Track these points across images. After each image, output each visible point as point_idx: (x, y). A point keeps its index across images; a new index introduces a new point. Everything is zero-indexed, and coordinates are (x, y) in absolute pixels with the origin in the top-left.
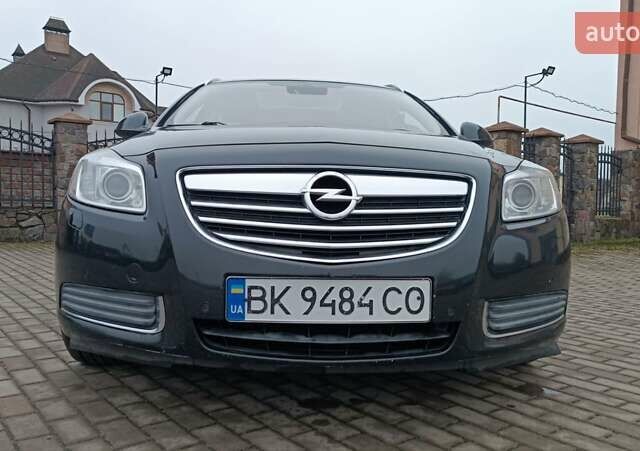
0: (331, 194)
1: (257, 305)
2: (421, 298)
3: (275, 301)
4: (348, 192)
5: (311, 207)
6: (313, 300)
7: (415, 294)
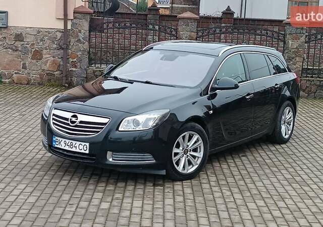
0: (74, 119)
1: (57, 143)
3: (60, 143)
4: (77, 119)
5: (69, 122)
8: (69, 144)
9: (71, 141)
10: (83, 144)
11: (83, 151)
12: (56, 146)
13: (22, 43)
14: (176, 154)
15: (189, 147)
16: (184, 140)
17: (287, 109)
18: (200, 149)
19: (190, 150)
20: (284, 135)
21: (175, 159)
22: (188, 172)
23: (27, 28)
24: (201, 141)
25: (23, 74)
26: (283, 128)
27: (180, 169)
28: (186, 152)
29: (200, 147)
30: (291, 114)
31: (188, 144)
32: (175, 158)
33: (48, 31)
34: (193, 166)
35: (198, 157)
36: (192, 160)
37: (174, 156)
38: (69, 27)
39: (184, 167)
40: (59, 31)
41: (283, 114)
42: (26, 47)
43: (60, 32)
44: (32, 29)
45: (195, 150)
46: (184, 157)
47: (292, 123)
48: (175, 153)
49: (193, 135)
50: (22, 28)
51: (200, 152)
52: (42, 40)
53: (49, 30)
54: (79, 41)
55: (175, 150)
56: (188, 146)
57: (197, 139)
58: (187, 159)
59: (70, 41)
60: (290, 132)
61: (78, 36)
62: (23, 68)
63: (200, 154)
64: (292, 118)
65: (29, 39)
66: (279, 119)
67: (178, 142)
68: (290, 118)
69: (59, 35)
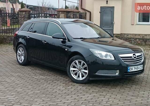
2: (142, 67)
3: (132, 69)
6: (135, 68)
9: (137, 66)
12: (130, 71)
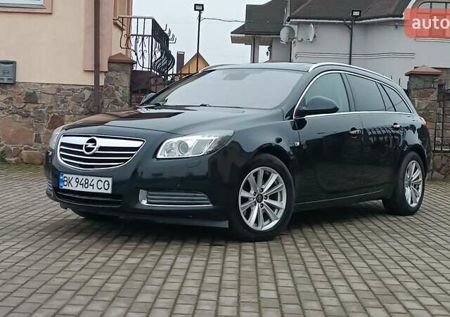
0: (90, 145)
2: (108, 185)
3: (69, 182)
4: (95, 145)
5: (84, 150)
6: (78, 182)
7: (107, 183)
8: (83, 182)
9: (85, 177)
10: (103, 179)
11: (103, 191)
12: (64, 187)
13: (36, 105)
14: (245, 200)
15: (265, 190)
16: (256, 179)
17: (413, 164)
18: (281, 196)
19: (266, 196)
20: (409, 202)
21: (242, 208)
22: (264, 229)
23: (42, 84)
24: (282, 184)
25: (36, 150)
26: (408, 192)
27: (251, 222)
28: (259, 199)
29: (281, 192)
30: (419, 172)
31: (263, 187)
32: (243, 206)
33: (72, 89)
34: (271, 221)
35: (279, 209)
36: (269, 212)
37: (242, 203)
38: (102, 83)
39: (257, 222)
40: (87, 87)
41: (407, 170)
42: (41, 111)
43: (89, 89)
44: (49, 86)
45: (274, 197)
46: (257, 207)
47: (420, 187)
48: (242, 198)
49: (270, 173)
50: (35, 85)
51: (281, 201)
52: (63, 101)
53: (74, 87)
54: (115, 102)
55: (243, 193)
56: (263, 189)
57: (276, 180)
58: (261, 209)
59: (103, 103)
60: (418, 199)
61: (114, 95)
62: (35, 142)
63: (282, 204)
64: (421, 179)
65: (46, 100)
66: (401, 176)
67: (247, 181)
68: (418, 178)
69: (87, 94)
